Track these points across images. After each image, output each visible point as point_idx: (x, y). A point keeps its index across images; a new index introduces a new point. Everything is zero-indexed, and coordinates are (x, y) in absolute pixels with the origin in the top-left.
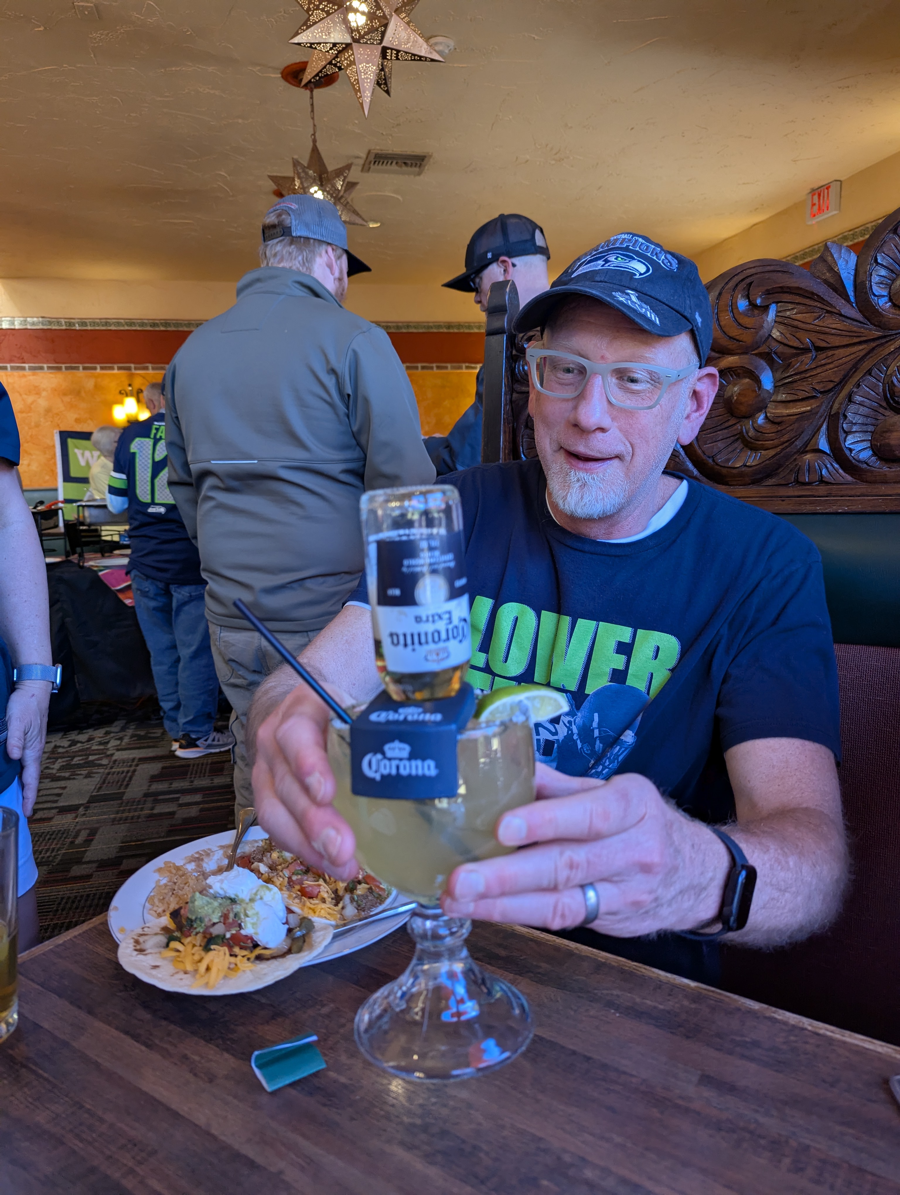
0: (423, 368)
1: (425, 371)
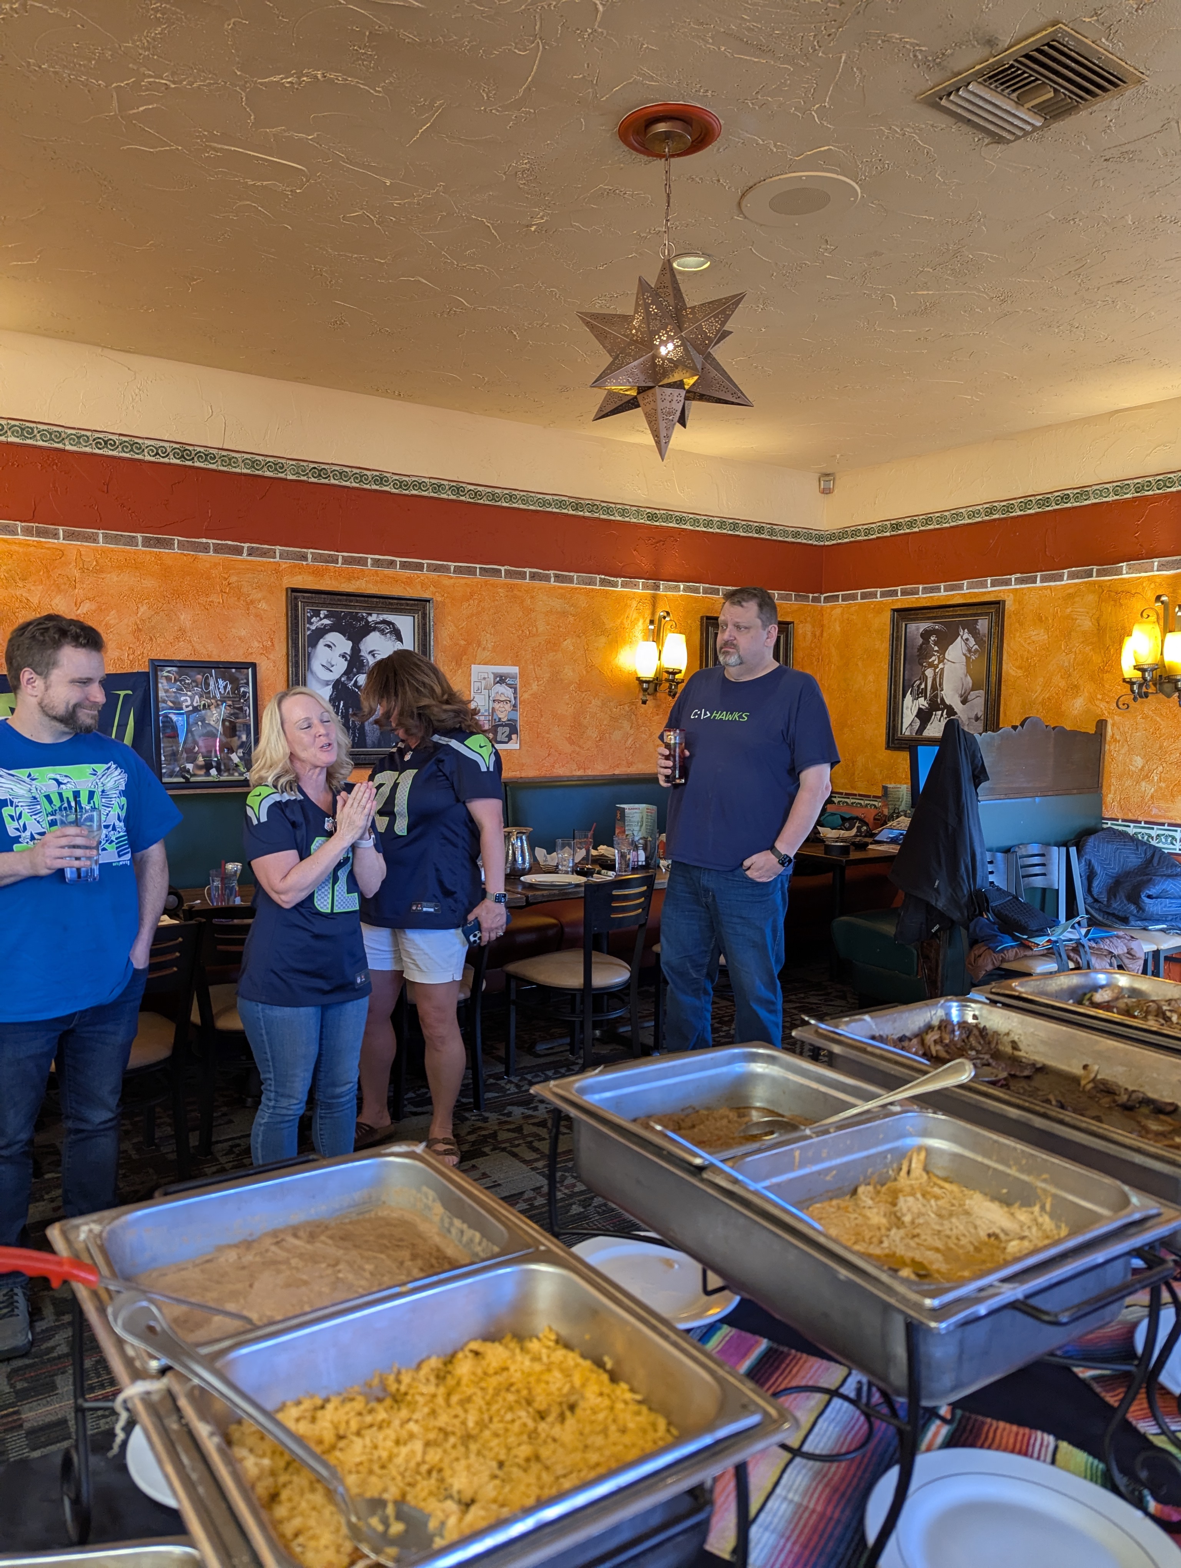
0: (533, 576)
1: (537, 583)
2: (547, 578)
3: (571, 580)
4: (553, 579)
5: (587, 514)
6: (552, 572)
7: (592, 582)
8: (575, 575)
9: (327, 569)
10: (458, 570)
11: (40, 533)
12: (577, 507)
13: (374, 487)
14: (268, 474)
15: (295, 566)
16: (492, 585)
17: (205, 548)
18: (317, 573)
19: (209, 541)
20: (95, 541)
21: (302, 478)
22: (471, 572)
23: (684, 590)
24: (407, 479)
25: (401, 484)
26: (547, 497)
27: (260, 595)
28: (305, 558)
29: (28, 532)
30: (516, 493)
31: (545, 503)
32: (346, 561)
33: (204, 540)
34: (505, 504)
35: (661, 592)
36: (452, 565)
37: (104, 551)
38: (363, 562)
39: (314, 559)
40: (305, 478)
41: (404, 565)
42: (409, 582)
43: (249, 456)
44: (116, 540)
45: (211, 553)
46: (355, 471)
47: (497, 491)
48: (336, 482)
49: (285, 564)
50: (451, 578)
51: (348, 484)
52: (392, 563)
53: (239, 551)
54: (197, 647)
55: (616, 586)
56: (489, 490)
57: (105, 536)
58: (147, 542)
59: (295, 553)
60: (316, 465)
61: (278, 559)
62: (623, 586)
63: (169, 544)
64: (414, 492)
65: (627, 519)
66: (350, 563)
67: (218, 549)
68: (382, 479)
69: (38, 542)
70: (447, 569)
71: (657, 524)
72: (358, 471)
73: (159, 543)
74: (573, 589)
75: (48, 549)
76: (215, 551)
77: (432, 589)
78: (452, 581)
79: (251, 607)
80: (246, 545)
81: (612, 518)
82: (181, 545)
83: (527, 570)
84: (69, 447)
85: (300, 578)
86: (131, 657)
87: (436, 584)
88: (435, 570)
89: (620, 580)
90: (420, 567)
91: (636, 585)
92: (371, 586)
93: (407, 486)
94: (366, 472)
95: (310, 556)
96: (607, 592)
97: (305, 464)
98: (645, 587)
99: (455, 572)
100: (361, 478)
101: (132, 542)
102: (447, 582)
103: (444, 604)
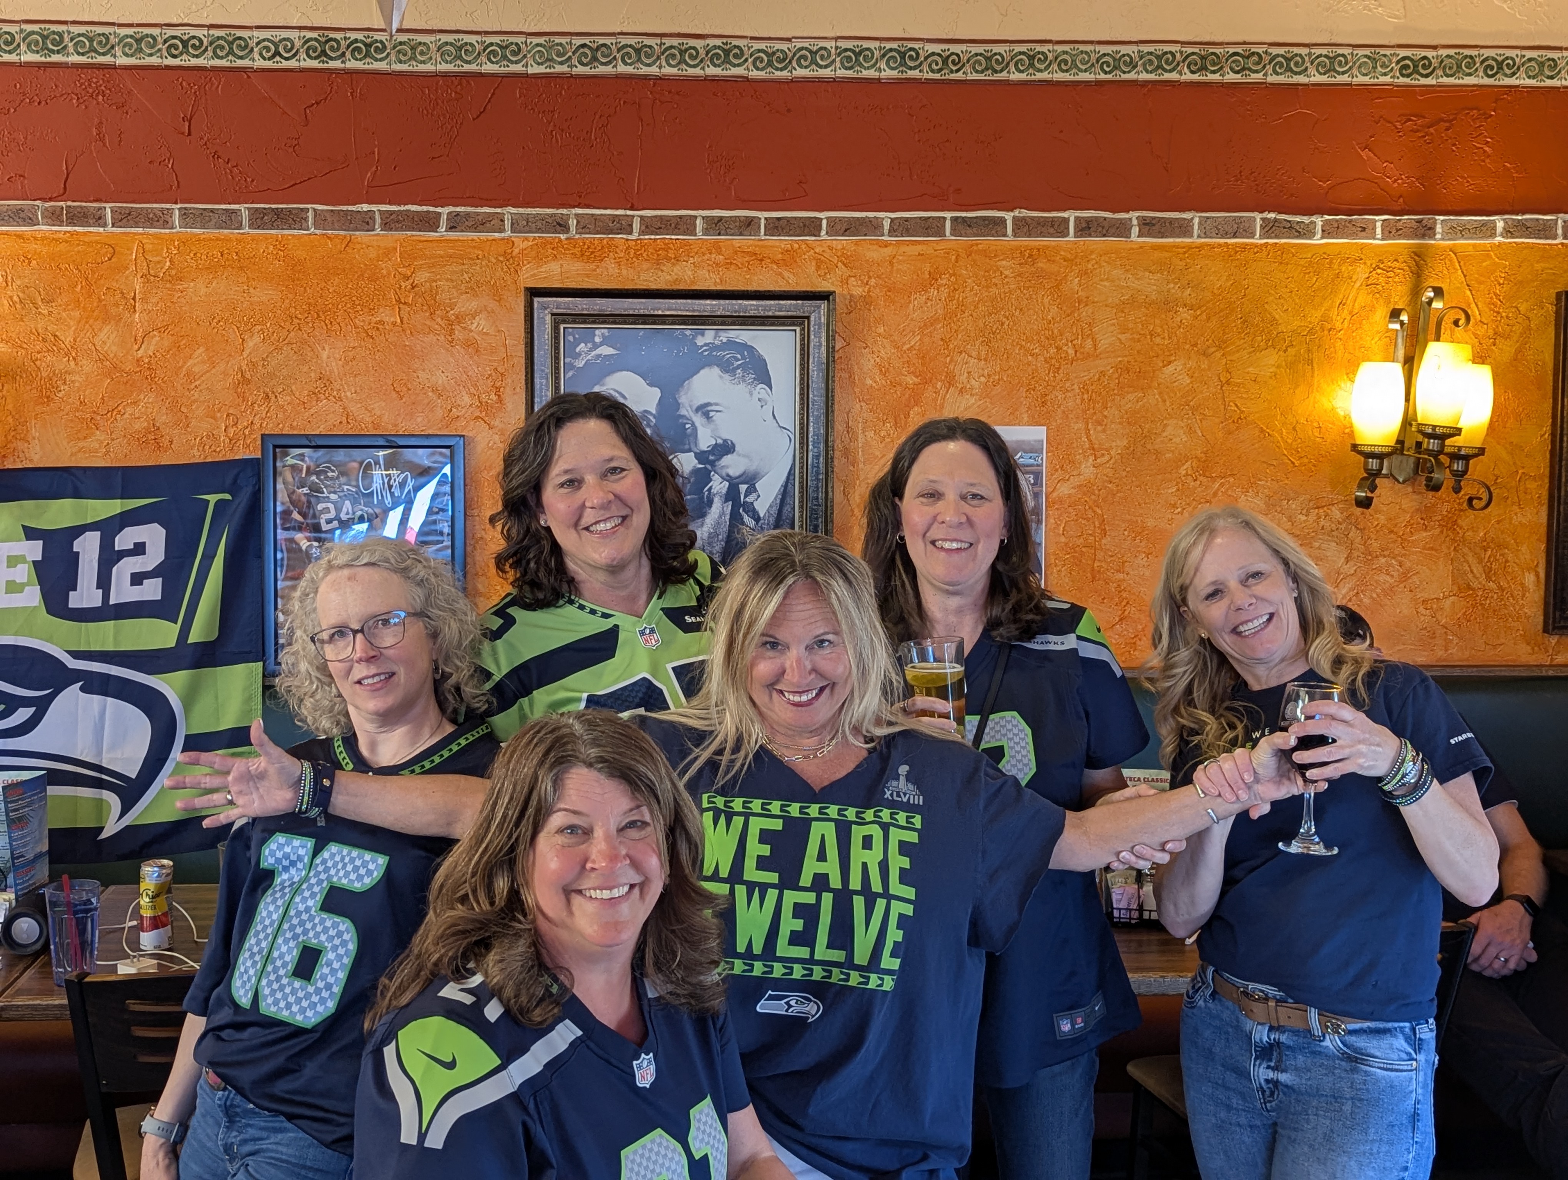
2: (1122, 229)
3: (1184, 229)
4: (1135, 231)
5: (1231, 77)
6: (1134, 215)
7: (1243, 230)
8: (1195, 218)
9: (611, 247)
10: (900, 228)
11: (76, 218)
12: (1202, 64)
13: (712, 71)
14: (489, 68)
15: (545, 243)
16: (985, 253)
17: (366, 222)
18: (588, 254)
19: (374, 208)
20: (166, 224)
21: (559, 69)
22: (933, 228)
23: (1507, 232)
24: (784, 46)
25: (772, 59)
26: (1124, 49)
27: (473, 305)
28: (562, 226)
29: (54, 217)
30: (1045, 48)
31: (1118, 63)
32: (648, 226)
33: (365, 207)
34: (1016, 76)
35: (1439, 240)
36: (886, 217)
37: (185, 242)
38: (686, 226)
39: (583, 227)
40: (564, 68)
41: (775, 227)
42: (789, 259)
43: (450, 38)
44: (202, 219)
45: (378, 231)
46: (668, 42)
47: (997, 48)
48: (629, 70)
49: (523, 242)
50: (886, 245)
51: (654, 70)
52: (749, 224)
53: (430, 223)
54: (353, 408)
55: (1310, 234)
56: (980, 48)
57: (184, 213)
58: (259, 220)
59: (543, 218)
60: (586, 40)
61: (508, 233)
62: (1326, 233)
63: (296, 220)
64: (800, 72)
65: (1344, 79)
66: (658, 231)
67: (390, 222)
68: (727, 53)
69: (72, 234)
70: (874, 227)
71: (1430, 81)
72: (675, 42)
73: (281, 219)
74: (1190, 247)
75: (89, 244)
76: (386, 226)
77: (842, 270)
78: (888, 251)
79: (457, 327)
80: (445, 211)
81: (1301, 79)
82: (321, 220)
83: (1071, 215)
84: (122, 61)
85: (554, 267)
86: (231, 431)
87: (847, 260)
88: (845, 232)
89: (1319, 221)
90: (812, 227)
91: (1366, 230)
92: (703, 273)
93: (785, 60)
94: (692, 42)
95: (573, 223)
96: (1283, 248)
97: (563, 40)
98: (1390, 232)
99: (892, 232)
100: (683, 55)
101: (230, 220)
102: (874, 254)
103: (867, 301)
